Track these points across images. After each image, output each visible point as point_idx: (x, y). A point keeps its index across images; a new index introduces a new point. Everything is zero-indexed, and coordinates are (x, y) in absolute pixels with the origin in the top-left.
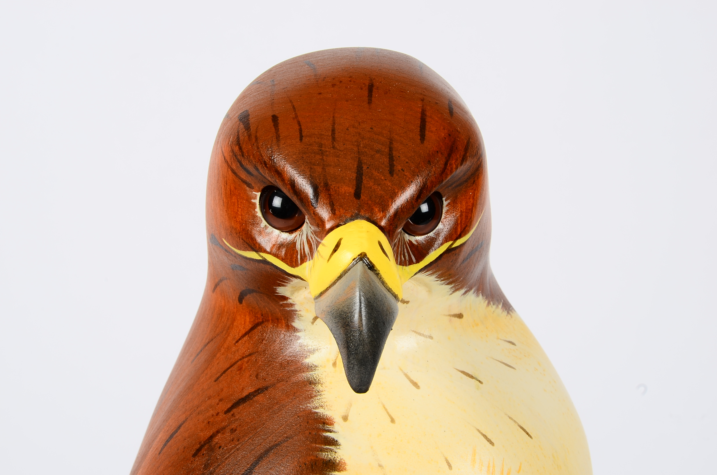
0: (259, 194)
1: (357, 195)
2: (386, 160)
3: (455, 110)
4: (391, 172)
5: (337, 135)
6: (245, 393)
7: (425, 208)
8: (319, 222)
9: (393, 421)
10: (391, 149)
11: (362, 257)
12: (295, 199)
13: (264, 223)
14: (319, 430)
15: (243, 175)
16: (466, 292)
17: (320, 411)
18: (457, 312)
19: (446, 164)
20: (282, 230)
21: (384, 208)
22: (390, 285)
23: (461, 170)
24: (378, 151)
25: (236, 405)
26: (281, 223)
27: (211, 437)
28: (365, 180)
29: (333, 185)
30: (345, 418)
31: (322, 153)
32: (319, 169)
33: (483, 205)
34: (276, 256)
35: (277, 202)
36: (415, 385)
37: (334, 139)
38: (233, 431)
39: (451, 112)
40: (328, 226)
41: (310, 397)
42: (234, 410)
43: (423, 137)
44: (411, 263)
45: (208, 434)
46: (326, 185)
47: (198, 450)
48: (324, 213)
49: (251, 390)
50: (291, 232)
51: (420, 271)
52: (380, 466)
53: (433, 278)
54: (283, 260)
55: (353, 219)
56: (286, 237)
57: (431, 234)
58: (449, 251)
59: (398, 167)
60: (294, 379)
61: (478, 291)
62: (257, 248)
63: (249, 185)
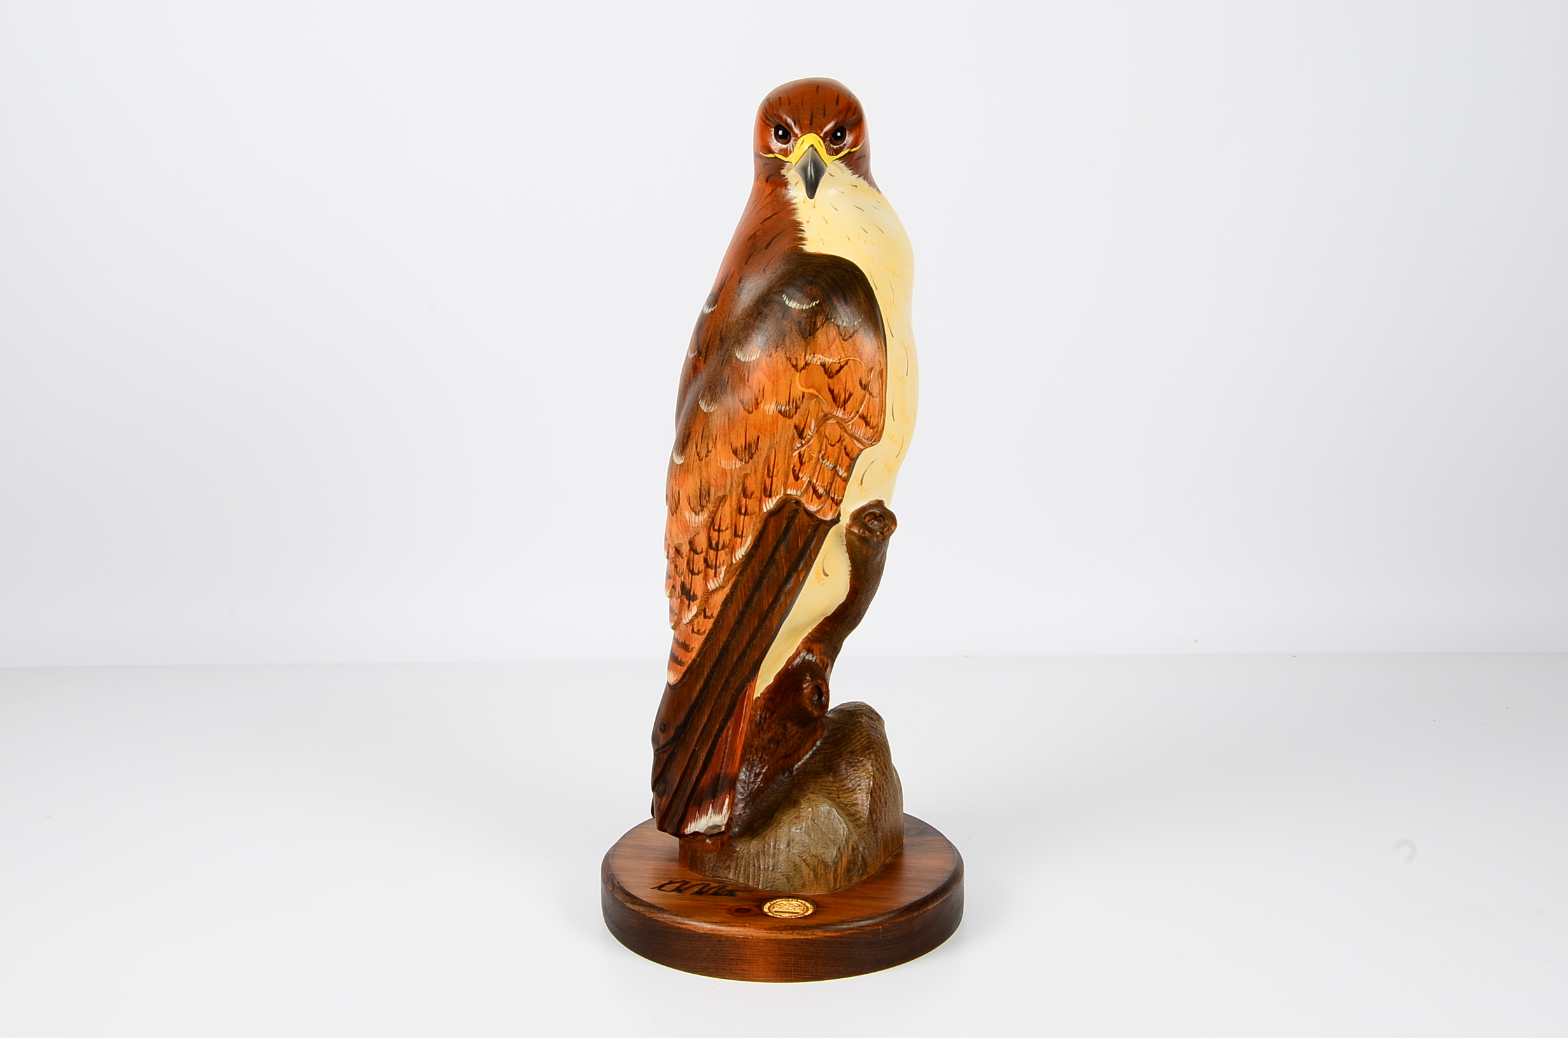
0: (773, 130)
1: (811, 124)
2: (823, 112)
3: (851, 96)
4: (824, 116)
5: (804, 103)
6: (769, 216)
7: (839, 134)
8: (796, 136)
9: (827, 222)
10: (824, 108)
11: (812, 146)
12: (788, 129)
13: (775, 141)
14: (797, 226)
15: (767, 122)
16: (858, 177)
17: (798, 219)
18: (855, 184)
19: (846, 114)
20: (783, 144)
21: (822, 130)
22: (823, 159)
23: (853, 119)
24: (820, 108)
25: (765, 220)
26: (782, 141)
27: (755, 233)
28: (814, 119)
29: (801, 121)
30: (808, 222)
31: (798, 109)
32: (796, 115)
33: (864, 136)
34: (780, 154)
35: (780, 133)
36: (836, 210)
37: (802, 104)
38: (763, 230)
39: (850, 96)
40: (799, 136)
41: (794, 215)
42: (764, 223)
43: (837, 103)
44: (833, 155)
45: (754, 232)
46: (799, 121)
47: (750, 238)
48: (797, 131)
49: (771, 214)
50: (786, 144)
51: (835, 160)
52: (822, 239)
53: (843, 165)
54: (783, 155)
55: (809, 133)
56: (784, 146)
57: (842, 145)
58: (849, 153)
59: (827, 114)
60: (788, 209)
61: (864, 178)
62: (772, 152)
63: (770, 126)
